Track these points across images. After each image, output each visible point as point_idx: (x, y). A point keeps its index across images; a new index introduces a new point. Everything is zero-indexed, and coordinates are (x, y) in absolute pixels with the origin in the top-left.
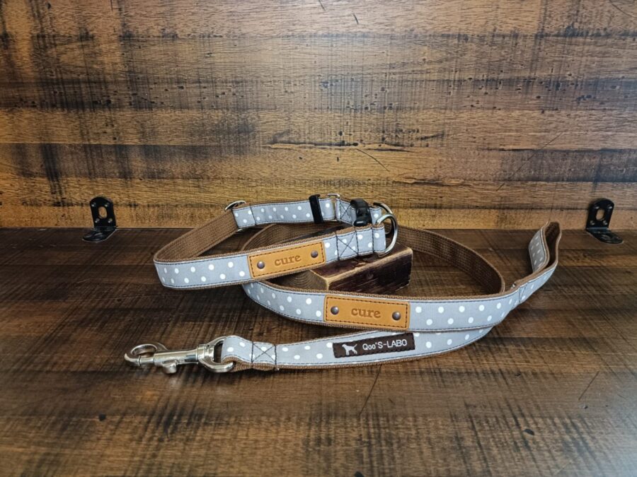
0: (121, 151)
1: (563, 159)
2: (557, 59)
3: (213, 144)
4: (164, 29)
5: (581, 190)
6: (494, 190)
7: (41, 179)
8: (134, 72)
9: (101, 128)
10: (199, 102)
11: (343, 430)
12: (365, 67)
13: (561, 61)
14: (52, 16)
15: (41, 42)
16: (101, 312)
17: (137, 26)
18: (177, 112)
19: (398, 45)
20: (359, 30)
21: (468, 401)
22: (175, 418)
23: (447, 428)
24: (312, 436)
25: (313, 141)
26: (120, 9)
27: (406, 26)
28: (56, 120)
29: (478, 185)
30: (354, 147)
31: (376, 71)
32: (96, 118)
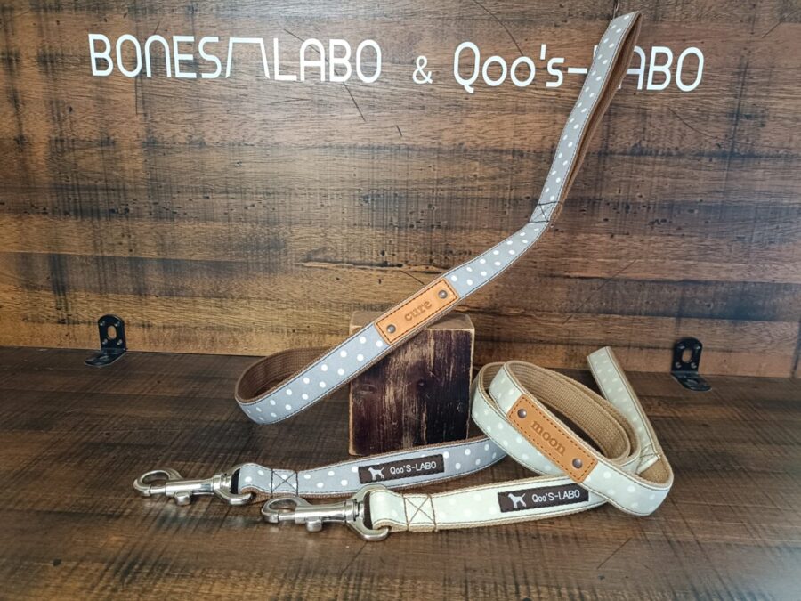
0: (137, 264)
1: (639, 290)
2: (624, 179)
3: (240, 260)
4: (191, 136)
5: (662, 326)
6: (559, 323)
7: (46, 293)
8: (156, 180)
9: (117, 238)
10: (226, 214)
11: (319, 589)
12: (410, 182)
13: (629, 181)
14: (73, 119)
15: (59, 146)
16: (85, 446)
17: (162, 132)
18: (201, 224)
19: (446, 160)
20: (402, 142)
21: (469, 564)
22: (136, 567)
23: (435, 592)
24: (282, 595)
25: (353, 260)
26: (145, 115)
27: (455, 140)
28: (67, 228)
29: (541, 316)
30: (398, 269)
31: (421, 186)
32: (111, 228)
